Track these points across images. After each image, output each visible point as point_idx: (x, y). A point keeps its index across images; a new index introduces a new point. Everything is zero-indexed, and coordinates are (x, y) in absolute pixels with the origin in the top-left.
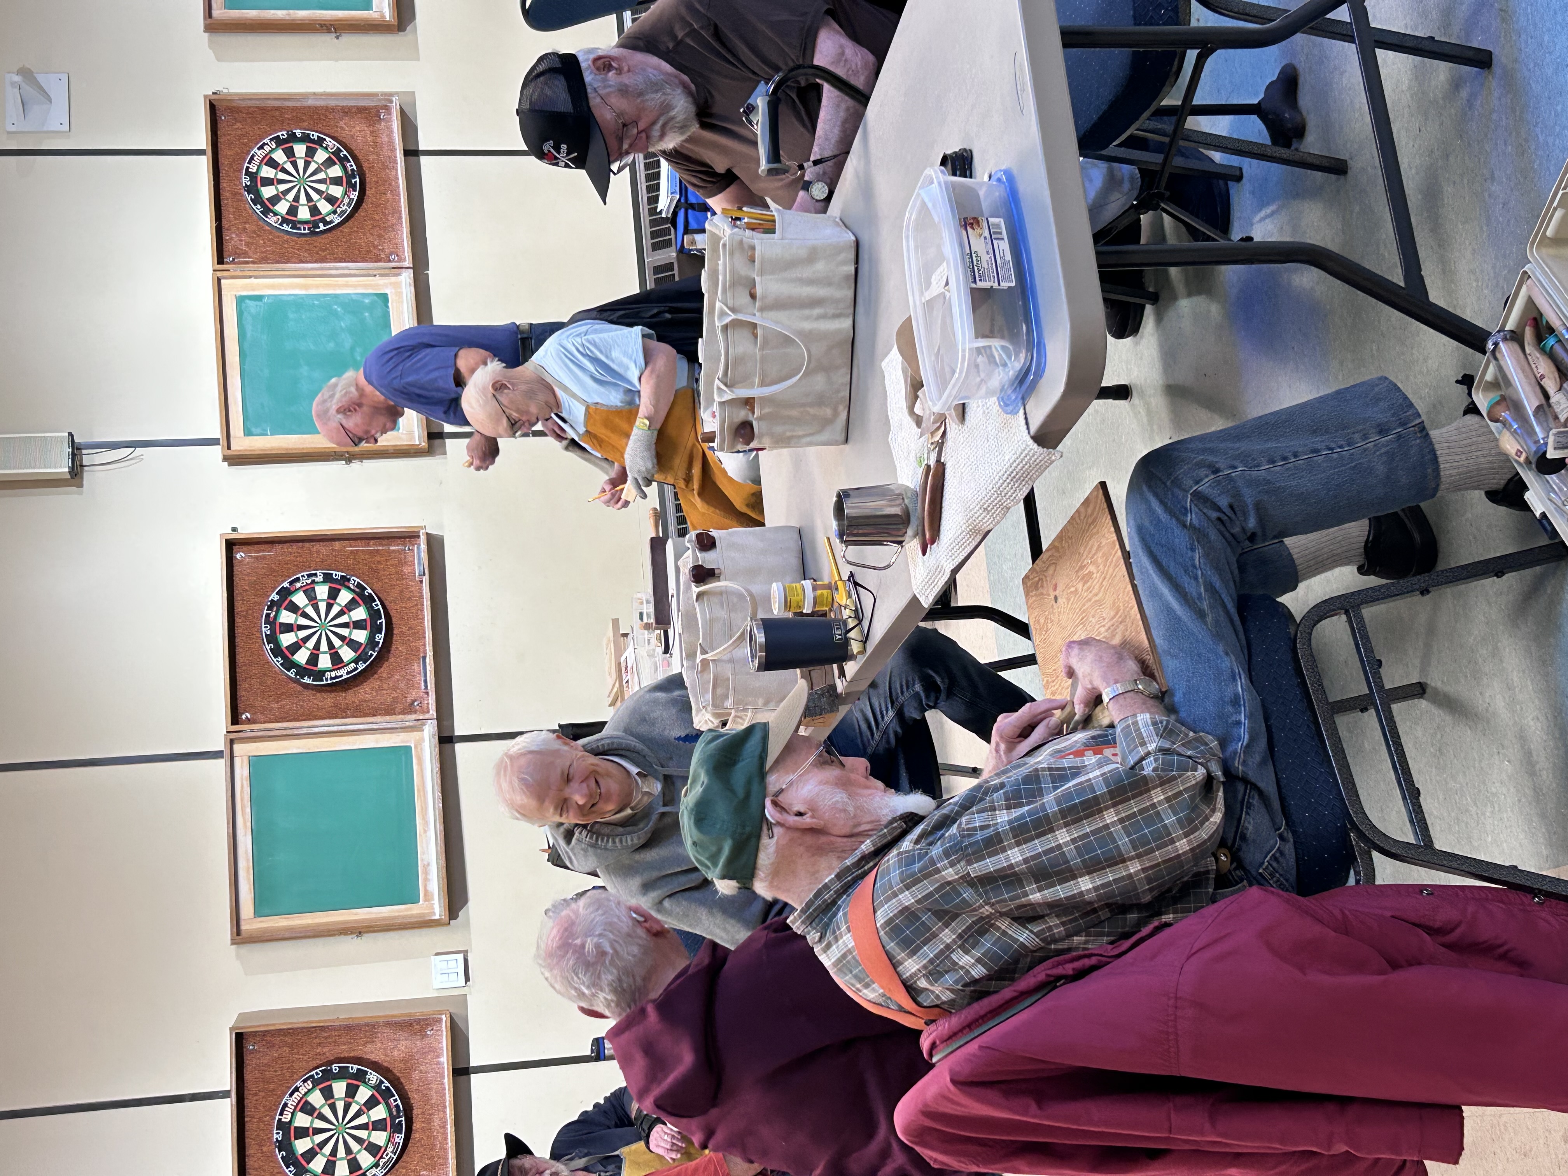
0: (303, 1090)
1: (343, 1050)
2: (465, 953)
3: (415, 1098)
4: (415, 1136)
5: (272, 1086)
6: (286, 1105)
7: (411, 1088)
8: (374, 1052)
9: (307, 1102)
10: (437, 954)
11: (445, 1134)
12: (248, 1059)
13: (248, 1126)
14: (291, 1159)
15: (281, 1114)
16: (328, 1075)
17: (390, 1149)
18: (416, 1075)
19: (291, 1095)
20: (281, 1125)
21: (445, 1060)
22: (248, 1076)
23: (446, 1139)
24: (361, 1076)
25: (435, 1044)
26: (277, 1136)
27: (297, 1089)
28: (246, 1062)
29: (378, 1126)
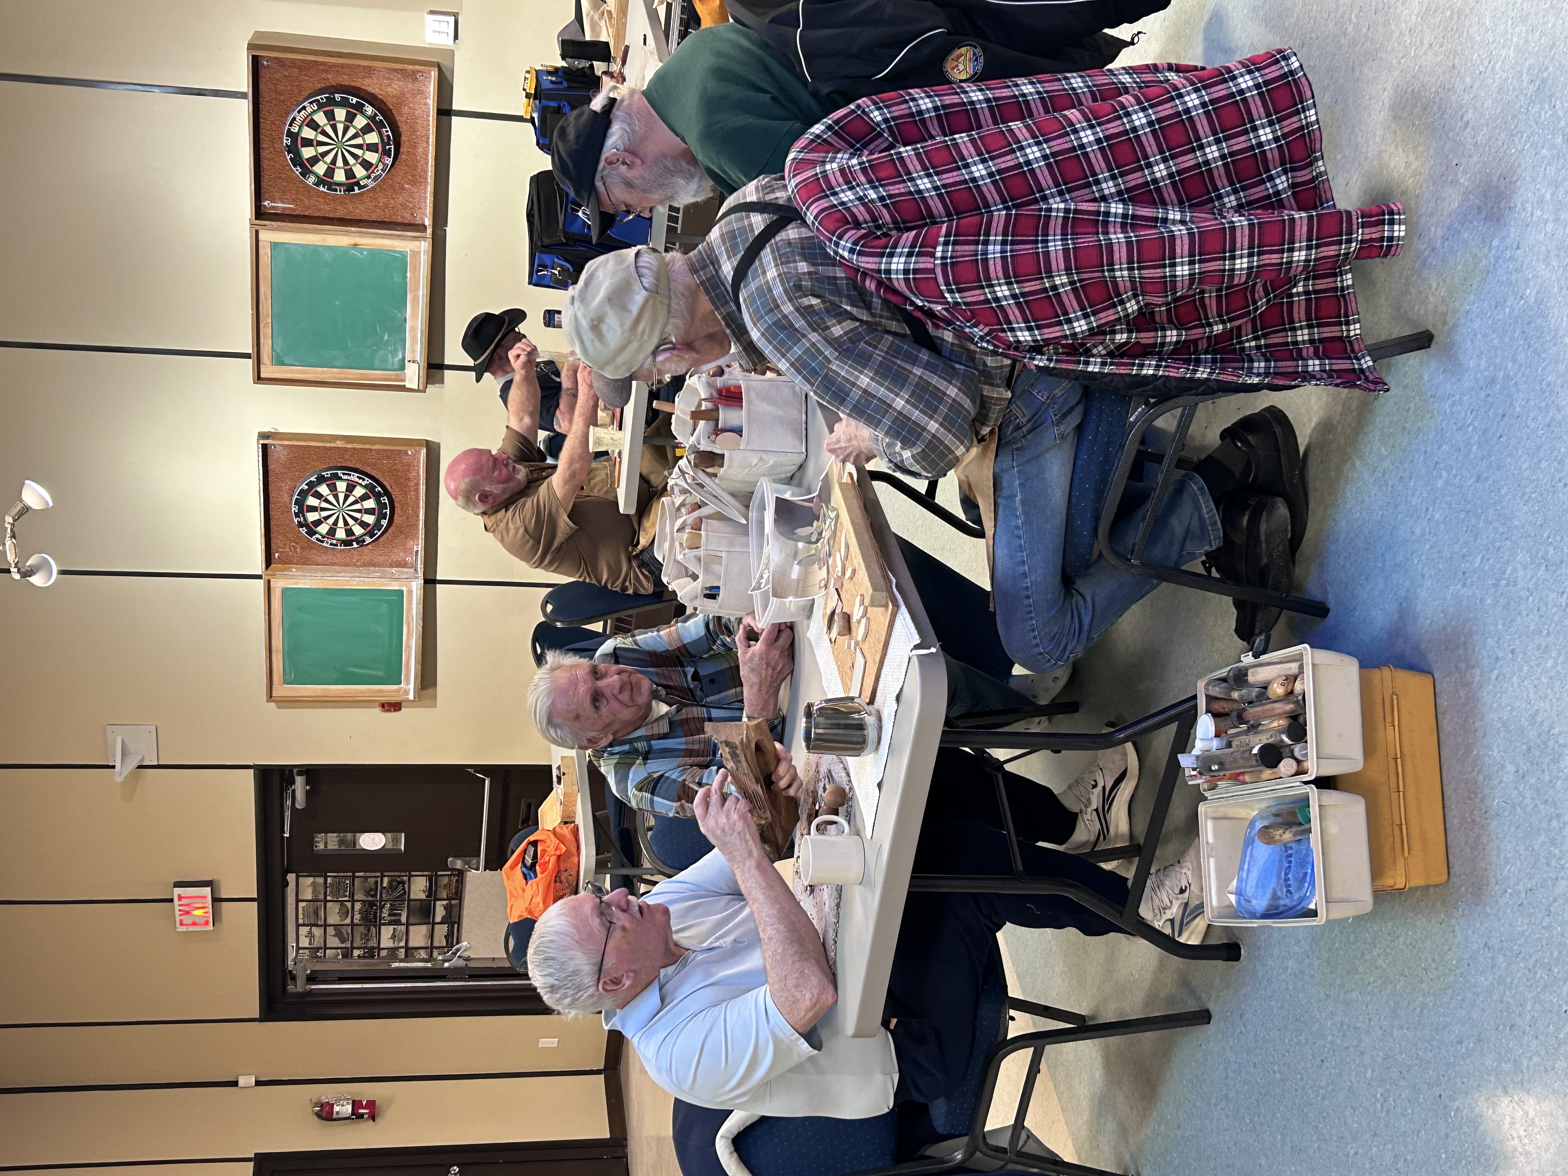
0: (309, 110)
1: (345, 80)
2: (456, 16)
3: (404, 129)
4: (402, 157)
5: (282, 98)
6: (294, 119)
7: (401, 120)
8: (372, 86)
9: (312, 120)
10: (432, 12)
11: (427, 159)
12: (262, 72)
13: (262, 126)
14: (297, 160)
15: (291, 125)
16: (331, 102)
17: (381, 166)
18: (405, 110)
19: (299, 112)
20: (290, 134)
21: (431, 103)
22: (262, 87)
23: (427, 163)
24: (359, 108)
25: (423, 88)
26: (287, 141)
27: (304, 108)
28: (261, 74)
29: (372, 148)
